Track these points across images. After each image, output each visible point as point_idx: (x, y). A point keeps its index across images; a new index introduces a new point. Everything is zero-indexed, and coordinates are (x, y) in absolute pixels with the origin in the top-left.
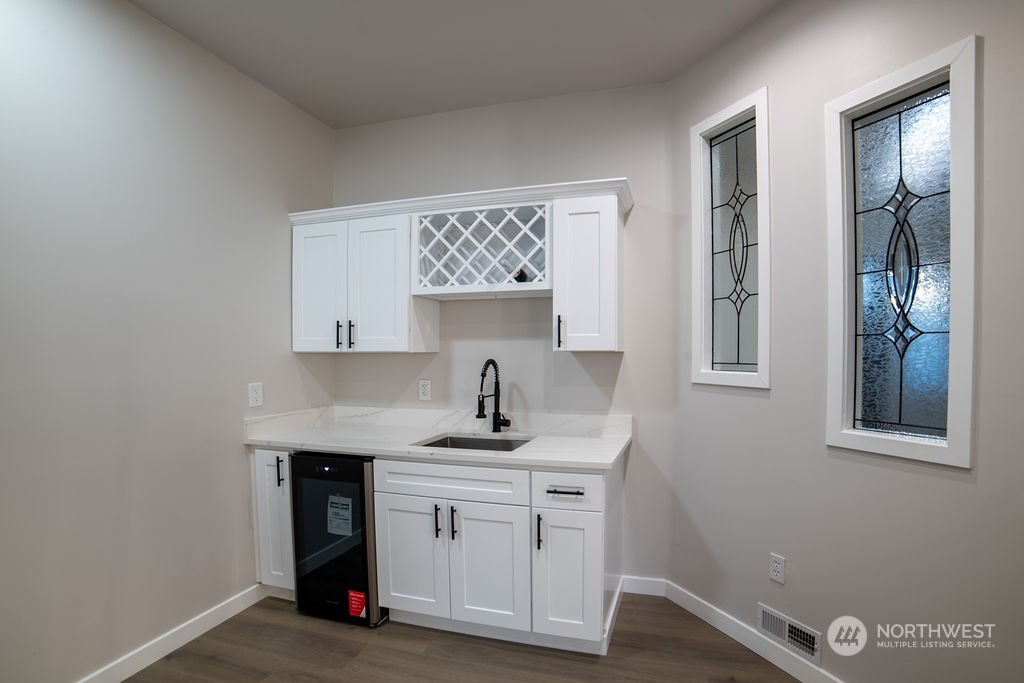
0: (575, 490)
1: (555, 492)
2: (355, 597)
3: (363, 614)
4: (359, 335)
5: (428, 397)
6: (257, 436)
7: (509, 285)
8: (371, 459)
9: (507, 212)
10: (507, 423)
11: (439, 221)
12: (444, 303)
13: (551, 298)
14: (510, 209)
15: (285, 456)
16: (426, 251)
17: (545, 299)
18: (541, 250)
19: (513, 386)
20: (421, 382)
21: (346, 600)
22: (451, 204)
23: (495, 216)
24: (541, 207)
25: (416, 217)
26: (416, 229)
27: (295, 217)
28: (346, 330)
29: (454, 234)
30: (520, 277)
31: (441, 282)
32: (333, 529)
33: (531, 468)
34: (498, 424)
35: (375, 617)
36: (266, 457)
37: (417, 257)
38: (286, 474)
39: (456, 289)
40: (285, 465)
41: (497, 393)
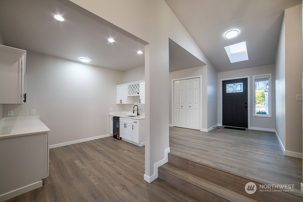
0: (136, 122)
1: (134, 122)
2: (118, 135)
3: (118, 138)
4: (122, 102)
6: (111, 114)
7: (137, 95)
8: (120, 117)
9: (136, 84)
11: (130, 86)
12: (134, 97)
15: (113, 117)
17: (139, 96)
18: (139, 90)
22: (131, 84)
23: (133, 86)
24: (139, 84)
25: (128, 86)
27: (117, 86)
29: (131, 88)
30: (138, 94)
31: (130, 94)
32: (117, 127)
33: (133, 119)
34: (138, 114)
35: (120, 139)
36: (111, 117)
37: (128, 91)
38: (113, 119)
39: (132, 95)
40: (113, 118)
41: (138, 110)
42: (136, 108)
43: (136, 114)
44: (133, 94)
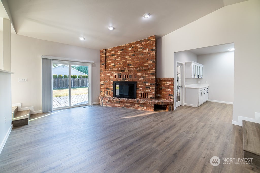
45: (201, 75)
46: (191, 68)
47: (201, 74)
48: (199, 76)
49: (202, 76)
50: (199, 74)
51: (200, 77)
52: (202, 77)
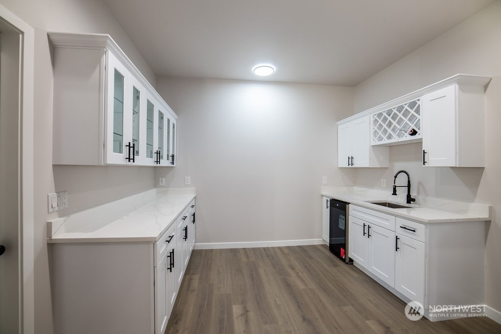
0: (413, 229)
1: (405, 228)
2: (342, 250)
3: (344, 257)
4: (354, 161)
5: (385, 186)
7: (407, 137)
8: (349, 203)
9: (404, 106)
10: (414, 200)
11: (380, 115)
12: (391, 146)
13: (422, 142)
14: (406, 105)
15: (329, 200)
16: (376, 129)
17: (420, 143)
18: (419, 120)
19: (420, 183)
20: (382, 180)
21: (340, 250)
24: (419, 100)
25: (372, 116)
26: (372, 120)
27: (338, 123)
28: (351, 159)
29: (385, 119)
30: (414, 133)
31: (380, 139)
32: (340, 227)
33: (396, 216)
34: (410, 200)
35: (347, 260)
36: (325, 199)
37: (372, 131)
38: (329, 205)
39: (386, 141)
40: (329, 203)
41: (409, 186)
42: (402, 180)
43: (401, 199)
44: (390, 137)
45: (171, 154)
46: (100, 88)
47: (168, 151)
48: (158, 153)
49: (173, 156)
50: (161, 147)
51: (165, 162)
52: (173, 163)
